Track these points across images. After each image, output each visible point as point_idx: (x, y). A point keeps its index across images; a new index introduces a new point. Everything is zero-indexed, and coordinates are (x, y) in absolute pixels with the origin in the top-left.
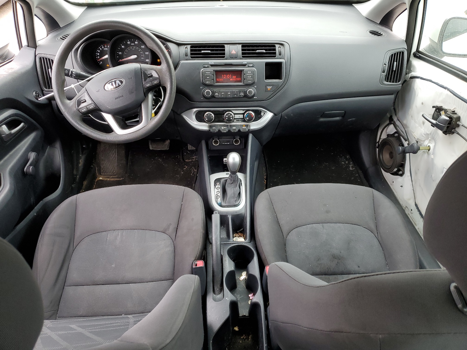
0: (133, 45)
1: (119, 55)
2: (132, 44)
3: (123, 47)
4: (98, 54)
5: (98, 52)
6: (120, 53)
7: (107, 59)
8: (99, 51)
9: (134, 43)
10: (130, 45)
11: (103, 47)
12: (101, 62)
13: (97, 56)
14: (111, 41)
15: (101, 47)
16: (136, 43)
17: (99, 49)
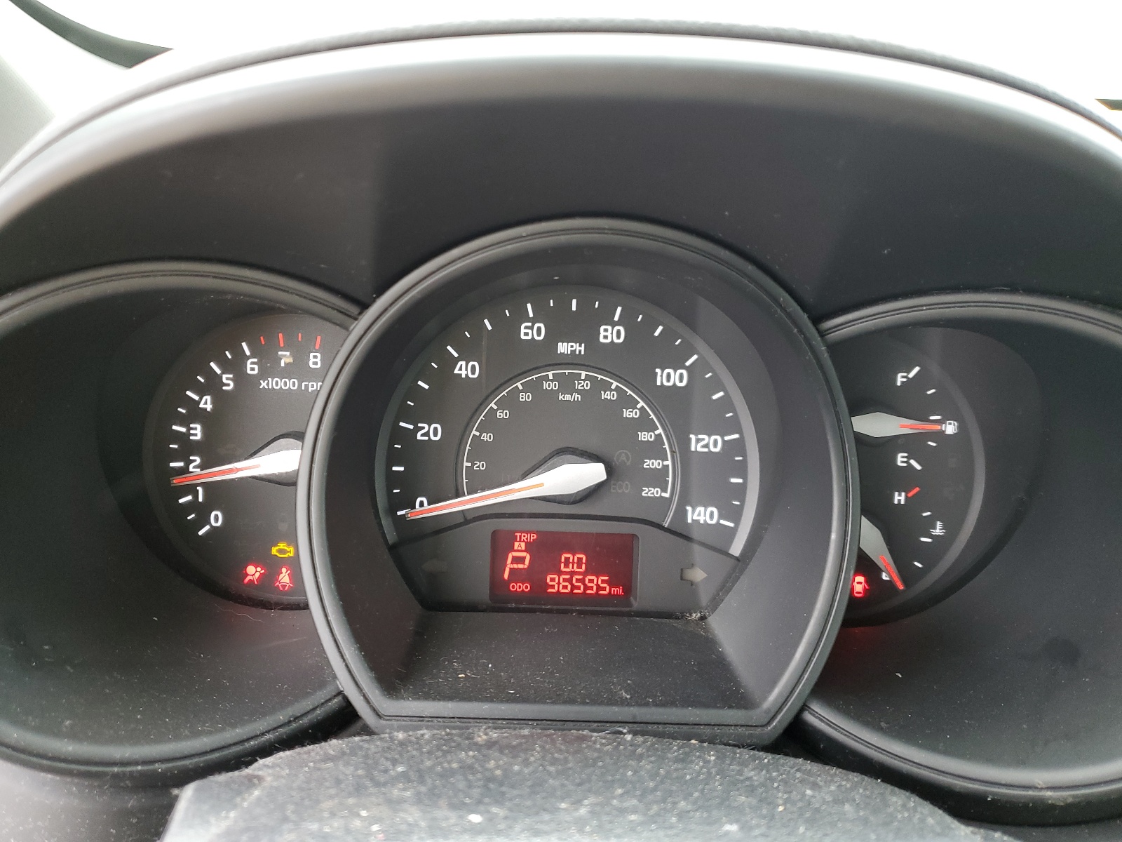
0: (572, 361)
1: (412, 450)
2: (563, 348)
3: (465, 369)
4: (197, 432)
5: (196, 414)
6: (431, 432)
7: (287, 482)
8: (207, 403)
9: (590, 338)
10: (543, 356)
11: (252, 367)
12: (217, 518)
13: (184, 455)
14: (364, 306)
15: (235, 367)
16: (610, 334)
17: (213, 386)
